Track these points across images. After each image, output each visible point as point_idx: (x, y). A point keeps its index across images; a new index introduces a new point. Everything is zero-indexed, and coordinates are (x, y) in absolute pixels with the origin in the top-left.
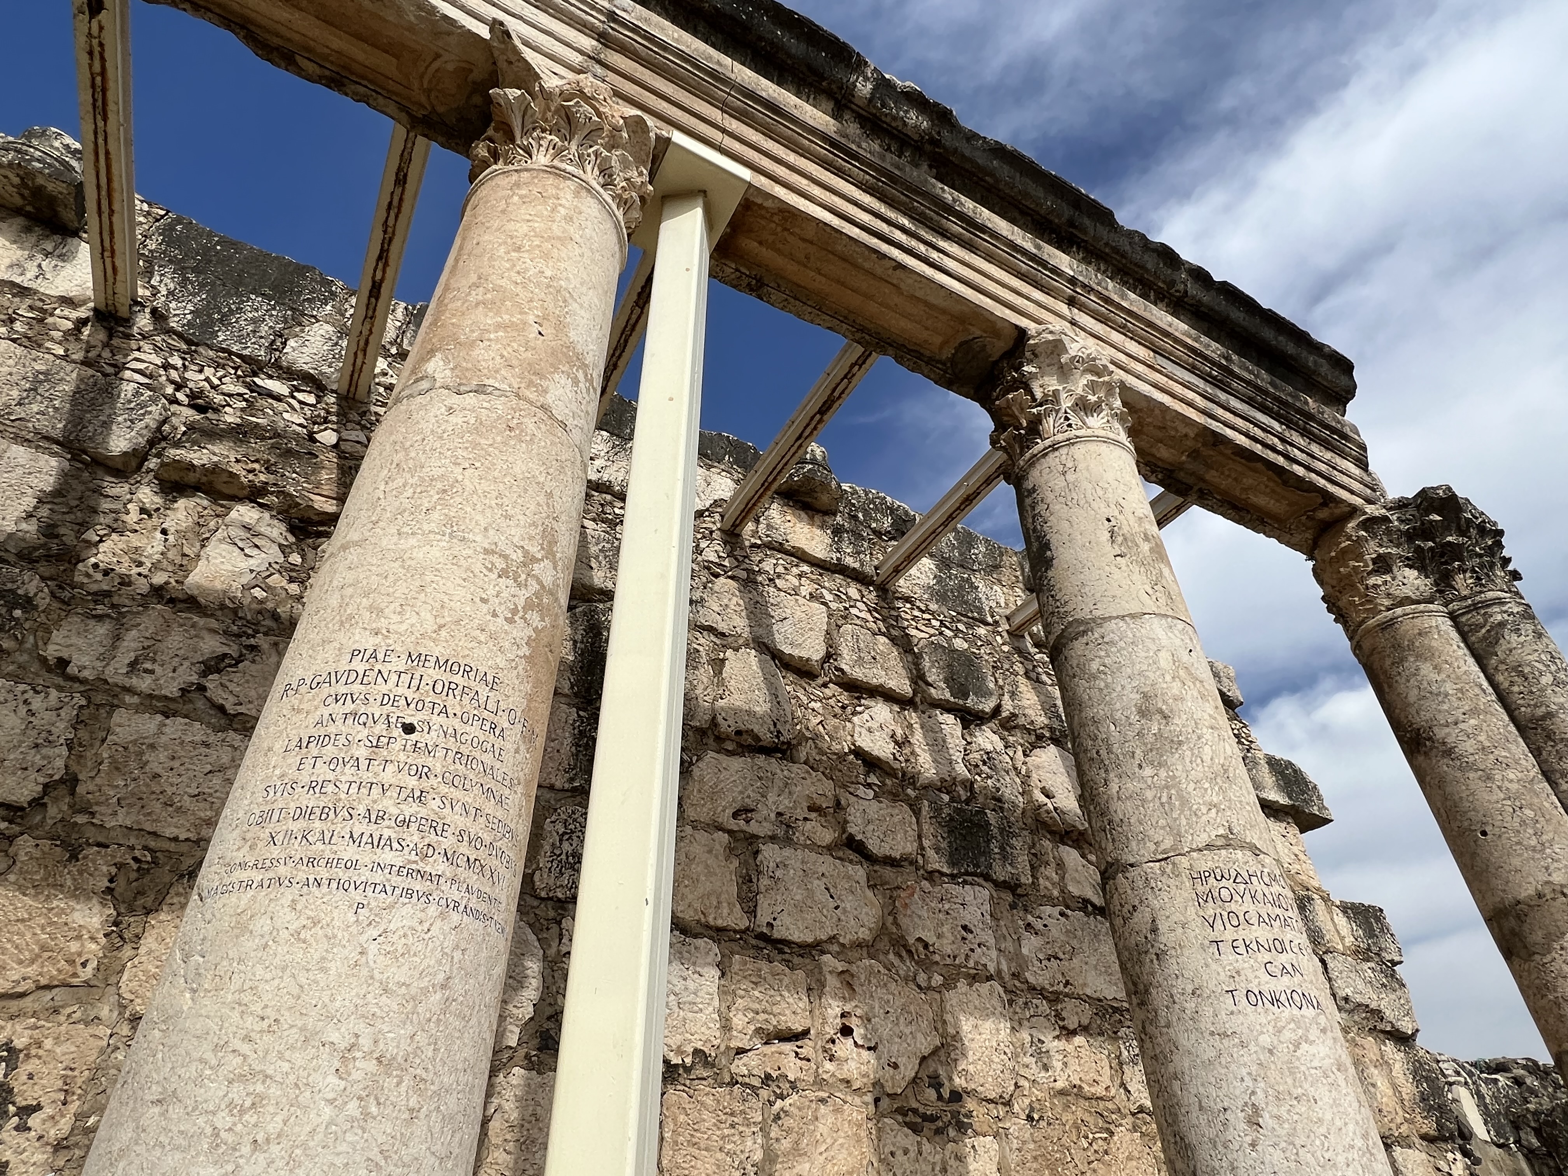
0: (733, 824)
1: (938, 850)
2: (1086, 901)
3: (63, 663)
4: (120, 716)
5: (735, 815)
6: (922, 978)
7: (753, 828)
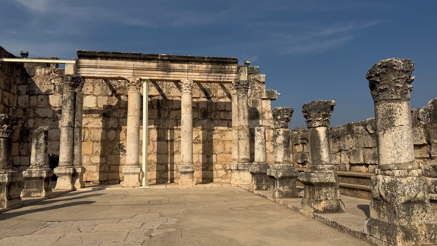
0: (175, 118)
1: (201, 116)
2: (222, 119)
3: (115, 116)
4: (120, 119)
5: (175, 117)
6: (197, 130)
7: (177, 118)
